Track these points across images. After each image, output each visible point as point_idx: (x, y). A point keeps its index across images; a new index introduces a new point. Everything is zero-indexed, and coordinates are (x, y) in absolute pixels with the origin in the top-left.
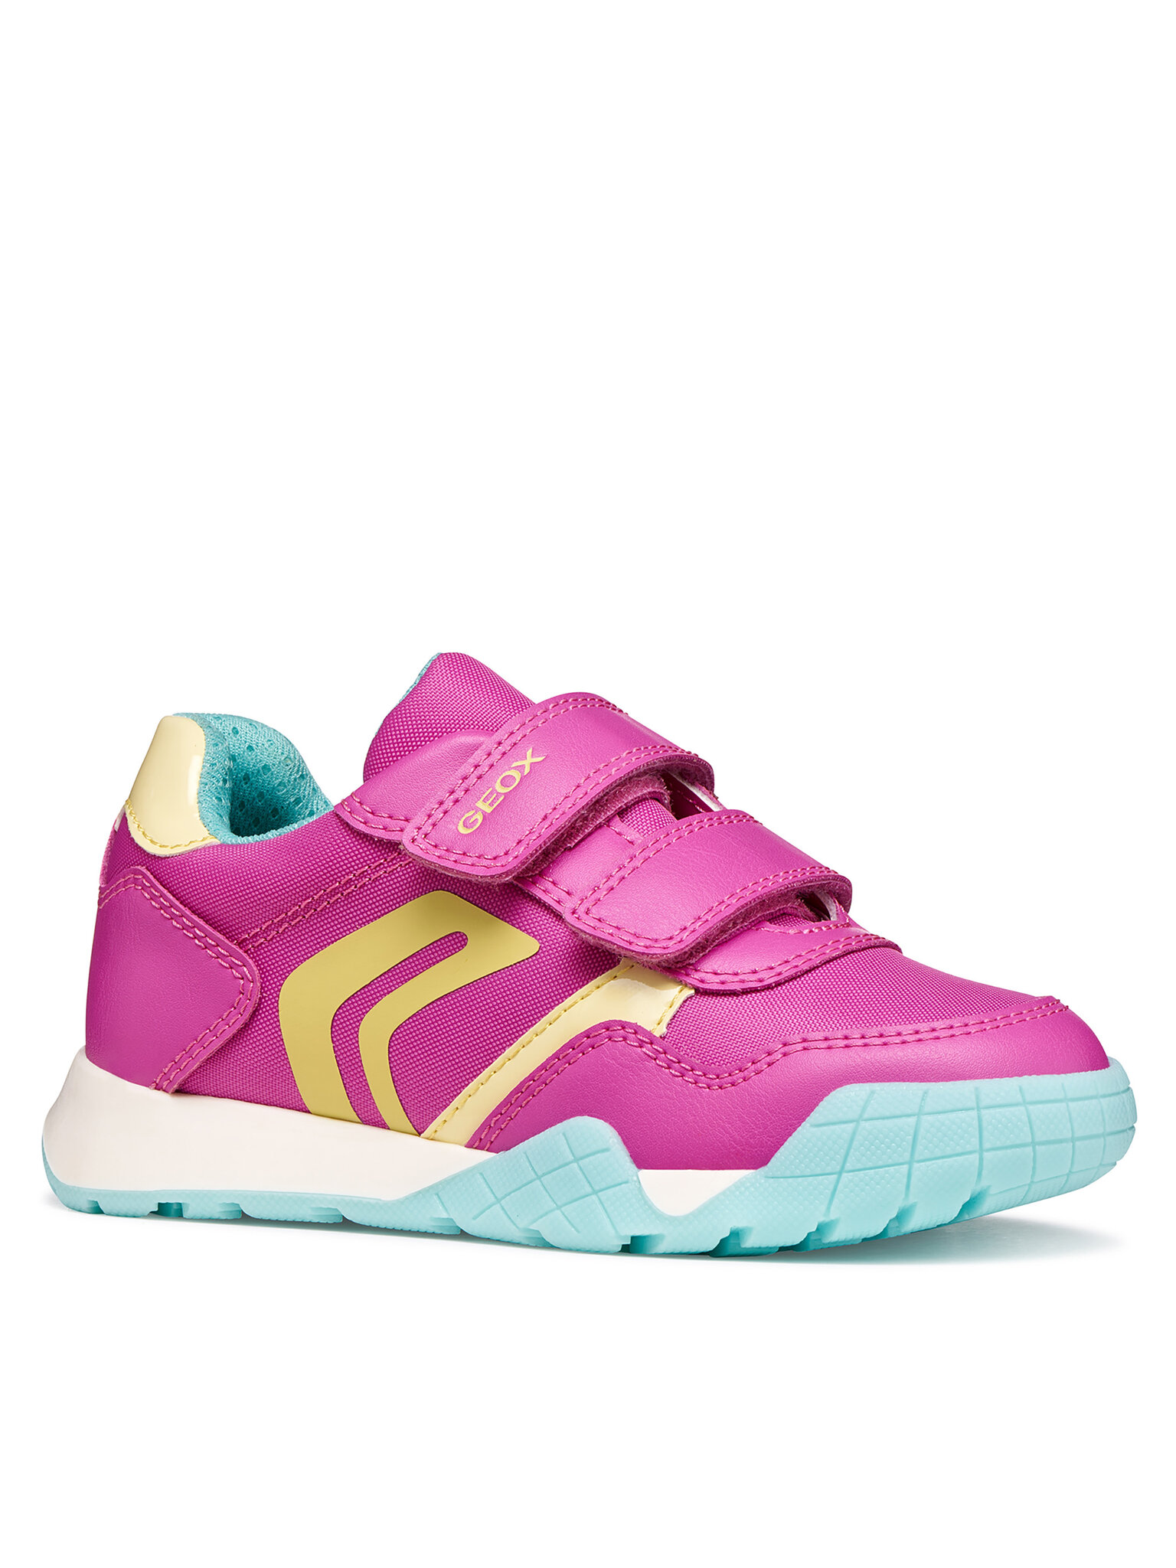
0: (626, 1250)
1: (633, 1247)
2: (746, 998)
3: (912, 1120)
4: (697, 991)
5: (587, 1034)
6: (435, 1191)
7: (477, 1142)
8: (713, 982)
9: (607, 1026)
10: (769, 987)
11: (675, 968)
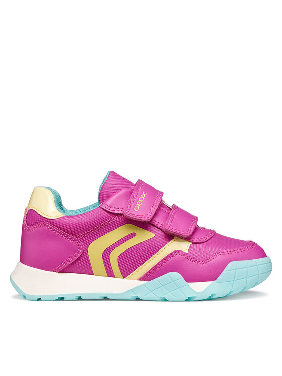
0: (187, 300)
1: (188, 300)
2: (203, 244)
3: (235, 270)
4: (193, 243)
5: (171, 254)
6: (133, 290)
7: (142, 279)
8: (195, 241)
9: (175, 252)
10: (206, 242)
11: (188, 239)
